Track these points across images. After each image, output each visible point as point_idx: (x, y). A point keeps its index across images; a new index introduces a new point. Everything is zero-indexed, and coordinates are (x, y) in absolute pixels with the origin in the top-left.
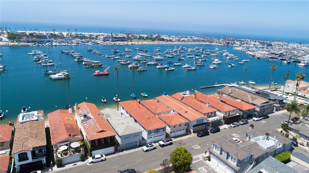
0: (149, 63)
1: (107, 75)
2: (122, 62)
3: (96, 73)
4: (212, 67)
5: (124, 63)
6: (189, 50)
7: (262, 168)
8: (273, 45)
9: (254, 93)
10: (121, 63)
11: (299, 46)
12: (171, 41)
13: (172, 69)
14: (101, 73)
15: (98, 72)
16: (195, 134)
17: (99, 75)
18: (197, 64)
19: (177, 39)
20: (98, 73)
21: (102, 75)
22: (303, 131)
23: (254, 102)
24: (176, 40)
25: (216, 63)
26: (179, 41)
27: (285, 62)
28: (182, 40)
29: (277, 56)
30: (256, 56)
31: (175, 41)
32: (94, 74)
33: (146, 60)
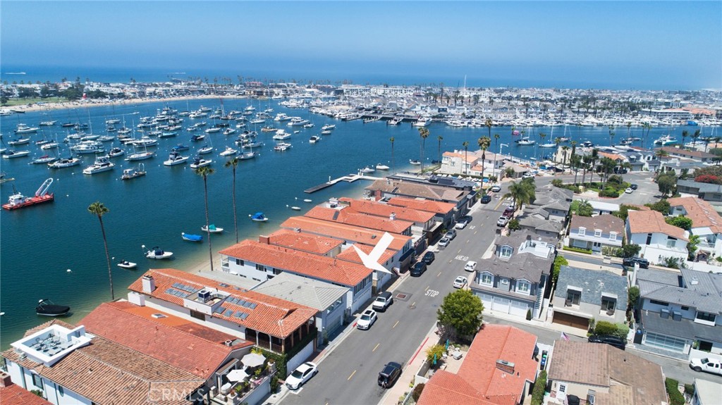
0: (132, 156)
1: (50, 202)
2: (56, 164)
3: (14, 204)
4: (284, 148)
5: (62, 165)
6: (192, 116)
7: (565, 285)
8: (345, 91)
9: (427, 181)
10: (51, 165)
11: (388, 91)
12: (121, 96)
13: (207, 162)
14: (28, 199)
15: (20, 199)
16: (406, 274)
17: (23, 208)
18: (247, 145)
19: (137, 90)
20: (21, 202)
21: (34, 205)
22: (539, 225)
23: (444, 197)
24: (134, 93)
25: (281, 138)
26: (142, 95)
27: (393, 122)
28: (151, 93)
29: (371, 112)
30: (337, 116)
31: (132, 95)
32: (8, 206)
33: (120, 151)
